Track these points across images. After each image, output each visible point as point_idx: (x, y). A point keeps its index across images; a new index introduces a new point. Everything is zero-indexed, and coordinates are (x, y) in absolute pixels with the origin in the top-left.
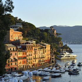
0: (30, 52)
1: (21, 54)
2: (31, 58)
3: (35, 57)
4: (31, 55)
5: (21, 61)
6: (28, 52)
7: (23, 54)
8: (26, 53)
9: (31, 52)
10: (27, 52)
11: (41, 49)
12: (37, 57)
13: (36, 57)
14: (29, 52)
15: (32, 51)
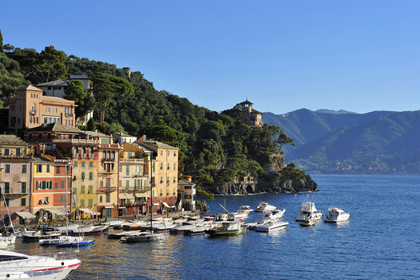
0: (87, 166)
1: (48, 171)
2: (91, 187)
3: (108, 184)
4: (91, 178)
5: (50, 194)
6: (79, 165)
7: (58, 172)
8: (69, 169)
9: (91, 165)
10: (76, 165)
11: (136, 161)
12: (114, 184)
13: (112, 185)
14: (83, 166)
15: (95, 164)
